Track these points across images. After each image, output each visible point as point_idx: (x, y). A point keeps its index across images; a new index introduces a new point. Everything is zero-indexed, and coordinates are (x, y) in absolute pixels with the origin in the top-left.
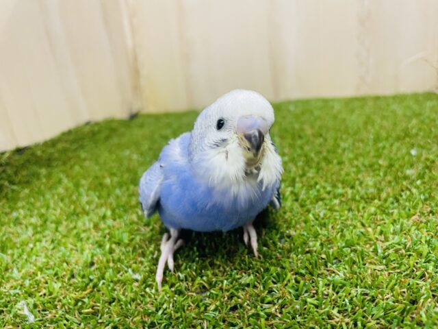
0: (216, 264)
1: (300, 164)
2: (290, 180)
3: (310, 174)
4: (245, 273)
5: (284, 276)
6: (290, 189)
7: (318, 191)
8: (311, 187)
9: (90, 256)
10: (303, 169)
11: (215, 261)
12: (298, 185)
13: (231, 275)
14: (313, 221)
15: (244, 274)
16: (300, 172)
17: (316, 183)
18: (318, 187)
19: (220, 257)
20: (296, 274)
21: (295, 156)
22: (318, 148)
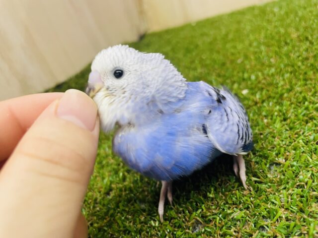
0: (209, 197)
1: (287, 75)
2: (278, 96)
3: (298, 89)
4: (237, 208)
5: (275, 213)
6: (278, 107)
7: (307, 109)
8: (299, 104)
9: (109, 183)
10: (290, 82)
11: (208, 194)
12: (286, 103)
13: (224, 210)
14: (303, 147)
15: (235, 209)
16: (288, 87)
17: (305, 99)
18: (307, 103)
19: (212, 189)
20: (287, 209)
21: (282, 66)
22: (305, 54)
